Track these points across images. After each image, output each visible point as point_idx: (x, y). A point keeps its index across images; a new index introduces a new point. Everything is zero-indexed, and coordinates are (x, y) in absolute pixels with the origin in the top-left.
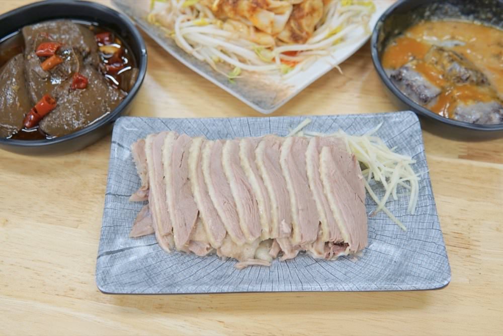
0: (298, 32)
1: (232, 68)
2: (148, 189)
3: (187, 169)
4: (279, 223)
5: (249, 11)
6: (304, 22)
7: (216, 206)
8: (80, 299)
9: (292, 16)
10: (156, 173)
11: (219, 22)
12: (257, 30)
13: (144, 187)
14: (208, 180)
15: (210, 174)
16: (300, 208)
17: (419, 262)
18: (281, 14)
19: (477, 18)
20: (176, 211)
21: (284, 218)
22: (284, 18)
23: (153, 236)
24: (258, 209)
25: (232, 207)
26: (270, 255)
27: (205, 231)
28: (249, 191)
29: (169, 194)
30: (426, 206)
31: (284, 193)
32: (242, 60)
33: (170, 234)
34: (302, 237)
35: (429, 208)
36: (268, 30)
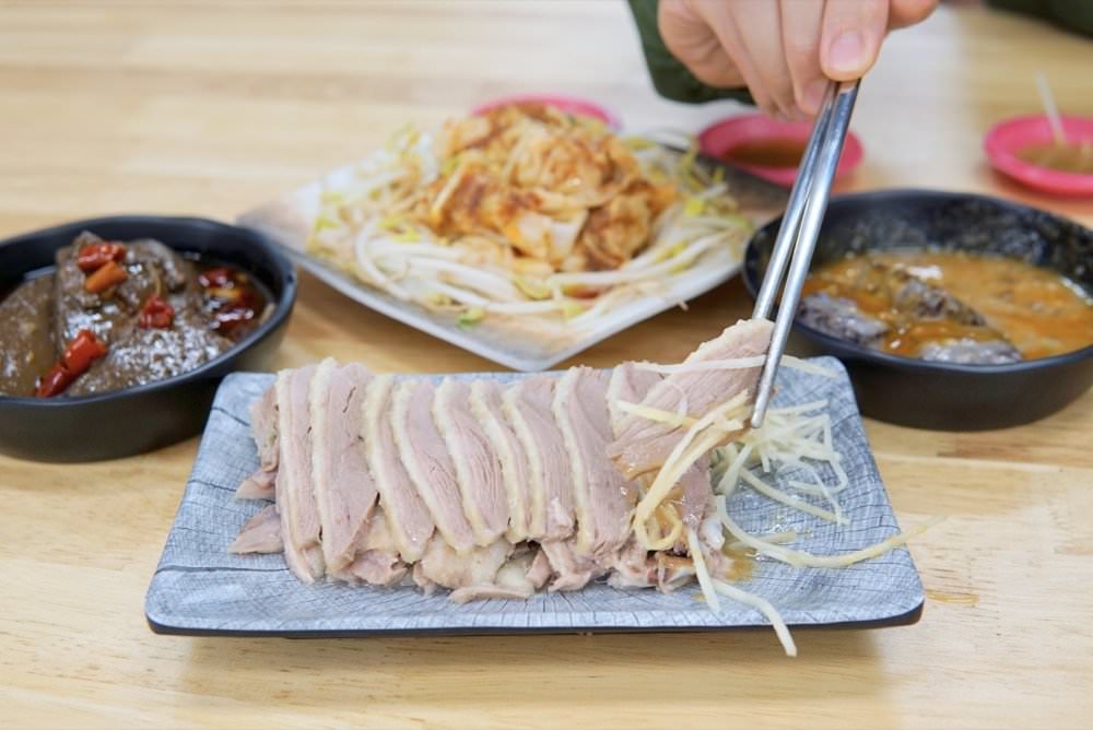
0: (599, 255)
1: (465, 307)
2: (276, 469)
3: (358, 417)
4: (546, 504)
5: (501, 214)
6: (610, 236)
7: (415, 476)
8: (109, 682)
10: (294, 420)
12: (518, 252)
13: (269, 464)
14: (401, 437)
15: (407, 426)
16: (591, 481)
17: (854, 582)
18: (566, 221)
19: (959, 246)
20: (330, 493)
21: (557, 494)
22: (569, 230)
23: (280, 557)
24: (502, 476)
25: (449, 477)
26: (531, 581)
27: (389, 528)
28: (485, 446)
29: (319, 459)
30: (866, 494)
31: (557, 452)
33: (315, 545)
34: (596, 536)
35: (870, 496)
36: (541, 252)
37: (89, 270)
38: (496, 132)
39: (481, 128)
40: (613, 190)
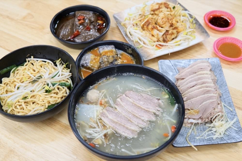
0: (165, 39)
1: (140, 44)
5: (151, 29)
6: (168, 36)
9: (164, 34)
11: (142, 30)
12: (153, 36)
18: (161, 32)
22: (161, 34)
32: (144, 43)
36: (156, 36)
37: (79, 20)
38: (159, 8)
39: (157, 7)
40: (172, 28)
